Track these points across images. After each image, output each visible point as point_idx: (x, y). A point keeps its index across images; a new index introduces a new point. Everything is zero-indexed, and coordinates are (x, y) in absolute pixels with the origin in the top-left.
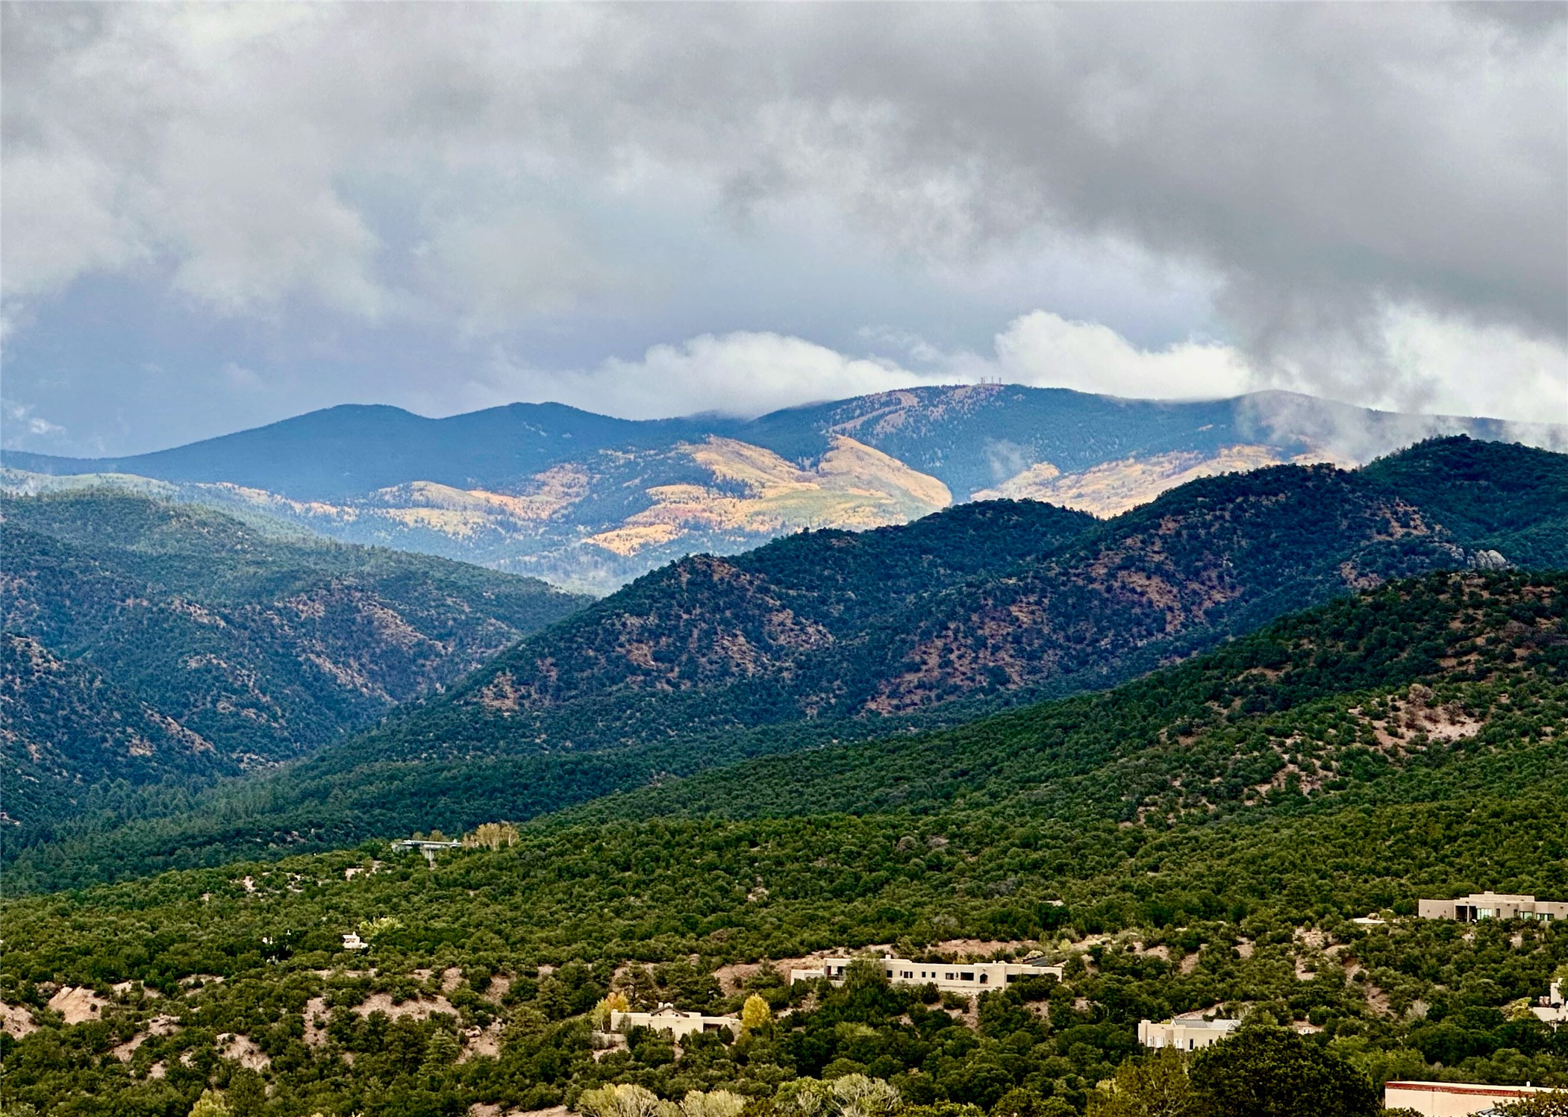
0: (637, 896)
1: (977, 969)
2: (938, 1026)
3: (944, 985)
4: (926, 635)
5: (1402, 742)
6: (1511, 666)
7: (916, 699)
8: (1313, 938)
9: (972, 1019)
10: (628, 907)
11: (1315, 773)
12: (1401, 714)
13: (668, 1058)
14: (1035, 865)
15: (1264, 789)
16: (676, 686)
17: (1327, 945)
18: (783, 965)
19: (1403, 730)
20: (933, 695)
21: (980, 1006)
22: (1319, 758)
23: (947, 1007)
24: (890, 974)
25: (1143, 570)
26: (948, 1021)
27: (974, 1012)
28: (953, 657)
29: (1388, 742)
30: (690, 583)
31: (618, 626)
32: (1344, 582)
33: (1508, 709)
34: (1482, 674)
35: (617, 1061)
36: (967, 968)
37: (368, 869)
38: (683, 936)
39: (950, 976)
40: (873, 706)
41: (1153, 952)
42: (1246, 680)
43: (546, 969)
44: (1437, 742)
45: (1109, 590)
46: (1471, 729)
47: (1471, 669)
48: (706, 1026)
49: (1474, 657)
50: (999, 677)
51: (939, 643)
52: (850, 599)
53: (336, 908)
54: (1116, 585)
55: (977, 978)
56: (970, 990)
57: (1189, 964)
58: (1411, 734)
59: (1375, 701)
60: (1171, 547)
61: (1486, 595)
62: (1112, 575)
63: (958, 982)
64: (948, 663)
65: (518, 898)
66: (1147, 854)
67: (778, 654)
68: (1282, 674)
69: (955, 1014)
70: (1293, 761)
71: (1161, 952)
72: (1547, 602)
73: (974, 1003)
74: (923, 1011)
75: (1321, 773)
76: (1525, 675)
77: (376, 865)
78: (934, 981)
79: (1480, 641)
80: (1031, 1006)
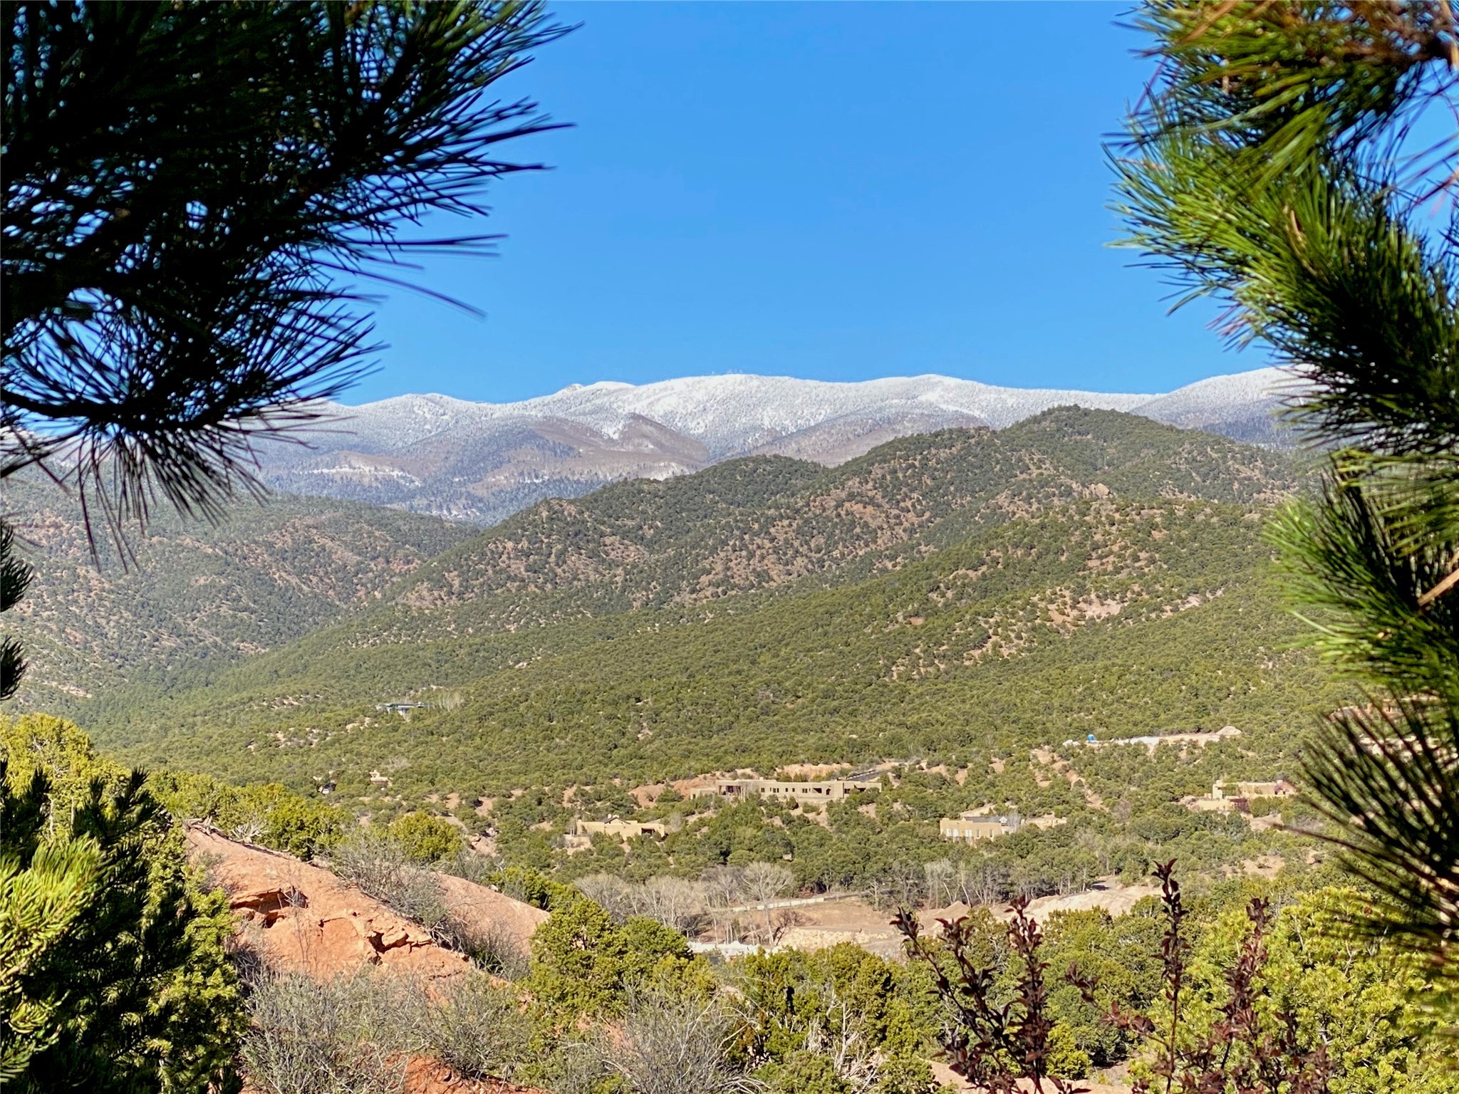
0: (562, 738)
1: (824, 785)
2: (801, 826)
3: (801, 798)
4: (714, 550)
5: (1069, 619)
6: (1137, 565)
7: (708, 594)
8: (1043, 756)
9: (823, 819)
10: (557, 746)
11: (1011, 641)
12: (1067, 599)
13: (620, 853)
14: (836, 710)
15: (977, 653)
16: (542, 589)
17: (1054, 761)
18: (679, 785)
19: (1068, 610)
20: (720, 590)
21: (828, 810)
22: (1013, 631)
23: (806, 812)
24: (763, 790)
25: (861, 502)
26: (808, 822)
27: (824, 815)
28: (731, 564)
29: (1058, 619)
30: (548, 517)
31: (501, 549)
32: (1001, 508)
33: (1139, 594)
34: (1118, 570)
35: (583, 854)
36: (818, 785)
37: (362, 723)
38: (606, 765)
39: (805, 791)
40: (677, 599)
41: (935, 770)
42: (955, 578)
43: (518, 792)
44: (1092, 619)
45: (839, 515)
46: (1114, 608)
47: (1110, 568)
48: (644, 831)
49: (1111, 558)
50: (763, 576)
51: (722, 555)
52: (657, 527)
53: (351, 752)
54: (843, 513)
55: (824, 791)
56: (820, 801)
57: (962, 776)
58: (1075, 613)
59: (1048, 592)
60: (880, 484)
61: (1117, 516)
62: (839, 505)
63: (811, 794)
64: (728, 569)
65: (478, 741)
66: (912, 701)
67: (612, 565)
68: (979, 573)
69: (811, 816)
70: (996, 634)
71: (941, 769)
72: (1158, 520)
73: (823, 808)
74: (790, 815)
75: (1016, 641)
76: (1146, 570)
77: (367, 720)
78: (794, 794)
79: (1116, 548)
80: (862, 809)
